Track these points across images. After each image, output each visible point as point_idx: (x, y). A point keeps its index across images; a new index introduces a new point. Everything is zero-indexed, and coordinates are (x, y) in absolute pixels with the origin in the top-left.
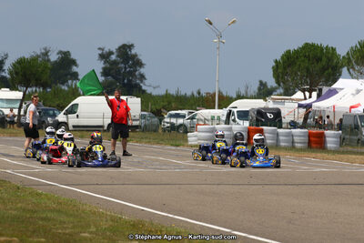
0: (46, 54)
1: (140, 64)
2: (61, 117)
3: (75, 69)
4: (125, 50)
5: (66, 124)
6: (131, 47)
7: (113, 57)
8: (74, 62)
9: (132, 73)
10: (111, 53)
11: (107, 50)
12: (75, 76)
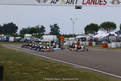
0: (38, 26)
1: (59, 28)
2: (40, 40)
3: (45, 29)
4: (55, 25)
5: (41, 41)
6: (57, 24)
7: (53, 27)
8: (44, 28)
9: (57, 30)
10: (52, 26)
11: (51, 25)
12: (45, 31)
